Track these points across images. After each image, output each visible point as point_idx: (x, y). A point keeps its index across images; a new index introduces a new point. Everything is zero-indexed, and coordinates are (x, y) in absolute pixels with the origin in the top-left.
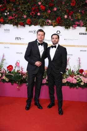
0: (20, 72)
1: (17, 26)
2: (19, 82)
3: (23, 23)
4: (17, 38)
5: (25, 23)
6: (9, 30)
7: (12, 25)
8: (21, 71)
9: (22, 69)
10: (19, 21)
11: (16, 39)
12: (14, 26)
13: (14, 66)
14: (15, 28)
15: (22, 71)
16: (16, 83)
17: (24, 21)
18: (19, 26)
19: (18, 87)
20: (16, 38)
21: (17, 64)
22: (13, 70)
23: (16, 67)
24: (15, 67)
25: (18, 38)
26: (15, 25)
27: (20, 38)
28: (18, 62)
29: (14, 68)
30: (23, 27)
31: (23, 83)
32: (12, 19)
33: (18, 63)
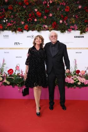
1: (16, 32)
2: (20, 85)
3: (22, 28)
4: (16, 43)
5: (23, 29)
6: (8, 36)
8: (21, 74)
9: (22, 72)
10: (17, 27)
12: (12, 32)
13: (14, 69)
14: (13, 34)
15: (22, 74)
16: (17, 85)
17: (22, 27)
18: (18, 32)
19: (19, 90)
20: (15, 44)
22: (13, 73)
23: (16, 71)
26: (14, 31)
27: (19, 43)
28: (18, 65)
29: (14, 72)
30: (21, 32)
32: (11, 26)
33: (18, 67)
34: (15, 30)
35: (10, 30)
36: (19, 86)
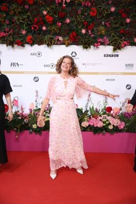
0: (19, 113)
1: (13, 46)
2: (18, 129)
3: (22, 41)
4: (13, 64)
5: (24, 42)
6: (0, 52)
7: (5, 45)
8: (21, 112)
9: (22, 109)
10: (15, 38)
11: (12, 66)
12: (7, 46)
14: (9, 50)
15: (23, 112)
16: (14, 130)
17: (22, 39)
18: (16, 46)
19: (17, 137)
20: (11, 65)
21: (15, 102)
23: (13, 107)
26: (10, 45)
27: (17, 64)
28: (16, 99)
30: (22, 47)
31: (25, 130)
32: (5, 36)
33: (17, 101)
34: (11, 44)
35: (3, 43)
36: (16, 131)
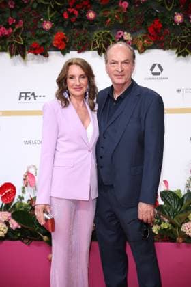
1: (23, 56)
3: (43, 44)
4: (24, 96)
5: (48, 46)
7: (6, 55)
10: (29, 39)
11: (23, 99)
12: (11, 55)
13: (19, 186)
14: (15, 64)
17: (44, 41)
18: (29, 55)
20: (21, 96)
21: (29, 178)
22: (16, 198)
23: (26, 189)
24: (23, 188)
25: (26, 93)
26: (17, 54)
27: (33, 94)
28: (32, 171)
29: (19, 193)
32: (6, 36)
33: (32, 176)
34: (19, 51)
35: (5, 51)
